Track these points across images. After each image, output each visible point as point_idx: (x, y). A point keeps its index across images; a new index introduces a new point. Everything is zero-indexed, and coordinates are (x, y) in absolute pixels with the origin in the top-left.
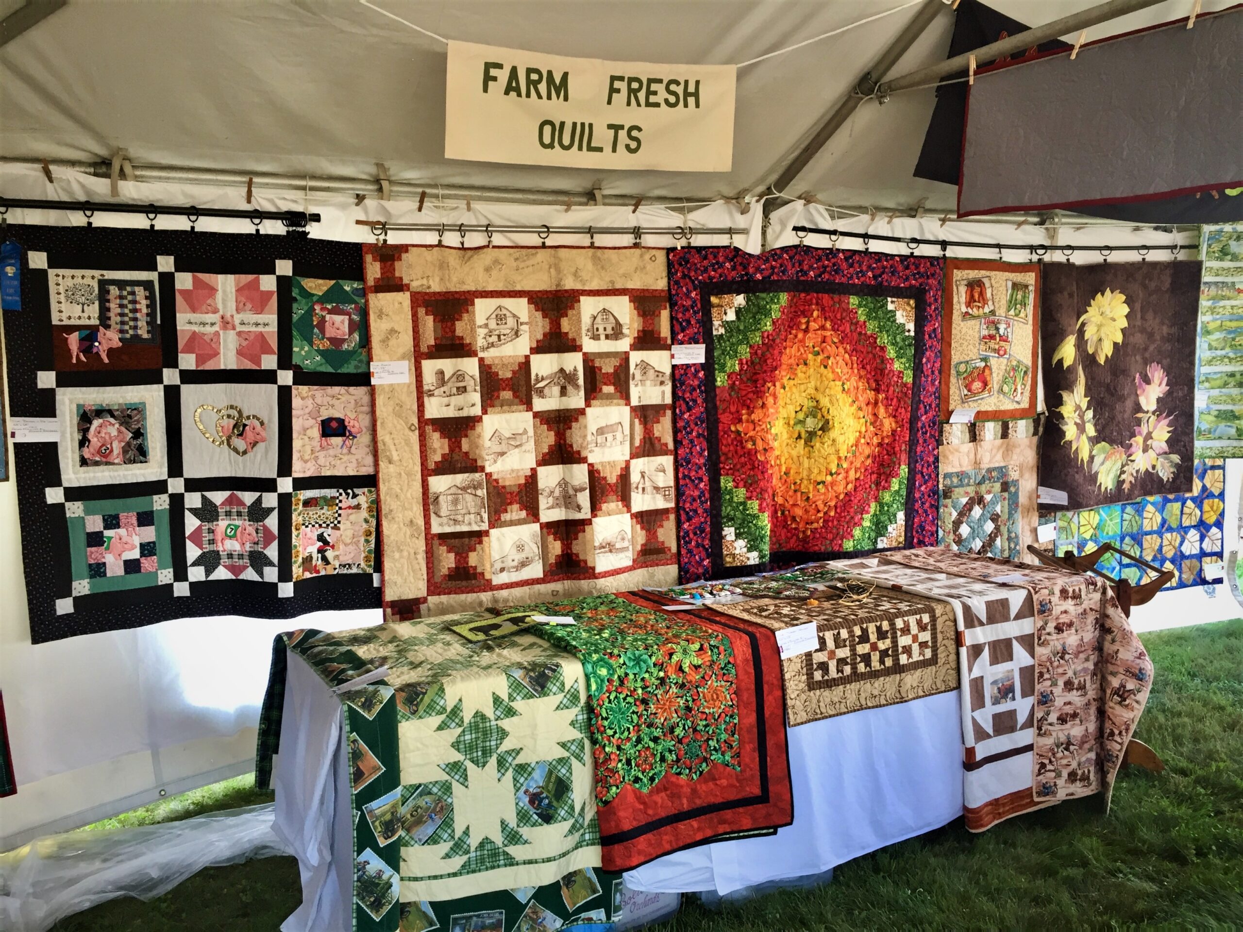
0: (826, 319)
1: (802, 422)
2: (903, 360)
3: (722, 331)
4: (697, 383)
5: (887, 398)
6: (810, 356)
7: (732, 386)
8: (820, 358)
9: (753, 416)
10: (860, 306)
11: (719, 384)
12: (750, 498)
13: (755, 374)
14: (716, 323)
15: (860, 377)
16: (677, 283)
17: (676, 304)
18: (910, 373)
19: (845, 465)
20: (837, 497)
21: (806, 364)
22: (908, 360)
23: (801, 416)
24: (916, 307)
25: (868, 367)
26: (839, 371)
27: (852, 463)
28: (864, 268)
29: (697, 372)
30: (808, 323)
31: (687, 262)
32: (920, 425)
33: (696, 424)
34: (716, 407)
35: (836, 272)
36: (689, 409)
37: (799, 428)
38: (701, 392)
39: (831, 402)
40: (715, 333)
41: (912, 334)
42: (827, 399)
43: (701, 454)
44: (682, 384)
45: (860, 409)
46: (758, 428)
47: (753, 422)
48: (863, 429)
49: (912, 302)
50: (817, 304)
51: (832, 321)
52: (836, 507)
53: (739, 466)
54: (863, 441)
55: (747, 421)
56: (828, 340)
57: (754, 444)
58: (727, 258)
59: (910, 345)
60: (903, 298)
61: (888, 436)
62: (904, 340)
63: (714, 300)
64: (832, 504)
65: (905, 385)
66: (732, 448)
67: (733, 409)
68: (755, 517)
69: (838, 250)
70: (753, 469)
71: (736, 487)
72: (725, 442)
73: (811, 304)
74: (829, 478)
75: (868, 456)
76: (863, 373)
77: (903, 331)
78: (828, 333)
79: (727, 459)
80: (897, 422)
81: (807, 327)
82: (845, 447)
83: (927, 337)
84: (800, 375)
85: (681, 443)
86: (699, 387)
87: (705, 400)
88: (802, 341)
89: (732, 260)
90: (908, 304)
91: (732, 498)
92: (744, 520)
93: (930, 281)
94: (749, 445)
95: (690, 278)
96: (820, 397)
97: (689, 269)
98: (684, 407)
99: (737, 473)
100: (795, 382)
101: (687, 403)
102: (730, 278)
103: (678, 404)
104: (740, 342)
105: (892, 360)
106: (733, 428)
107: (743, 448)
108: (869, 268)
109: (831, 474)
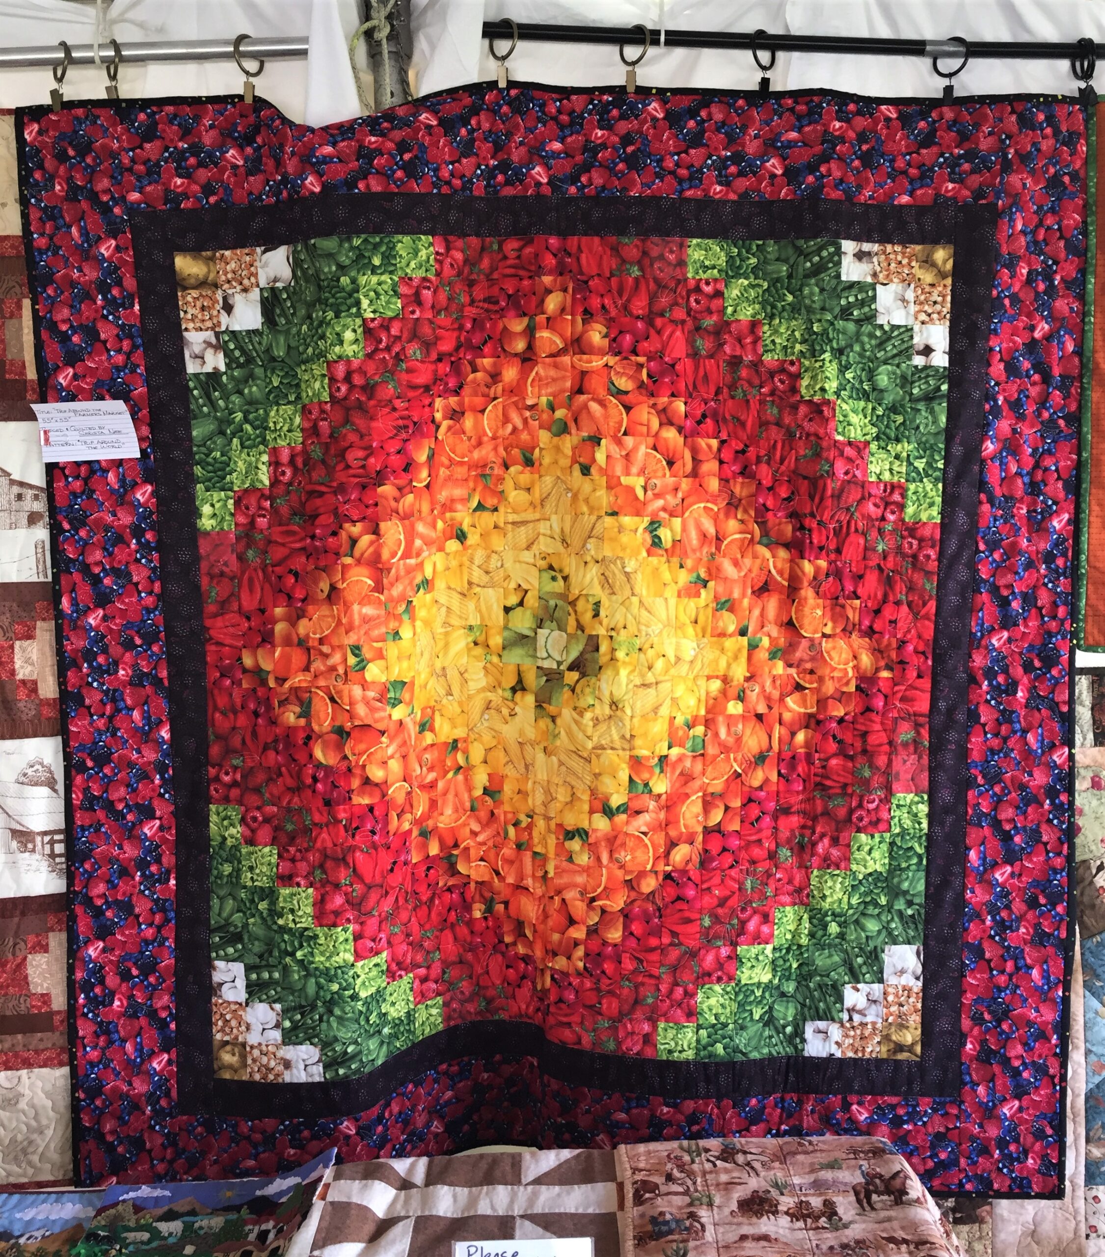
0: (588, 315)
1: (523, 640)
2: (905, 448)
3: (216, 361)
4: (126, 519)
5: (836, 573)
6: (544, 436)
7: (247, 532)
8: (568, 443)
9: (303, 627)
10: (733, 270)
11: (206, 523)
12: (287, 879)
13: (311, 494)
14: (195, 339)
15: (733, 505)
16: (51, 214)
17: (48, 279)
18: (933, 491)
19: (661, 786)
20: (630, 885)
21: (529, 462)
22: (926, 448)
23: (522, 622)
24: (957, 273)
25: (765, 473)
26: (637, 483)
27: (687, 778)
28: (751, 147)
29: (128, 487)
30: (530, 332)
31: (84, 149)
32: (979, 660)
33: (129, 645)
34: (196, 594)
35: (632, 162)
36: (103, 600)
37: (516, 657)
38: (144, 547)
39: (606, 581)
40: (192, 367)
41: (940, 359)
42: (593, 572)
43: (146, 736)
44: (79, 522)
45: (726, 605)
46: (318, 665)
47: (303, 644)
48: (739, 672)
49: (942, 255)
50: (561, 271)
51: (610, 323)
52: (626, 914)
53: (260, 777)
54: (734, 708)
55: (287, 642)
56: (596, 384)
57: (306, 713)
58: (227, 136)
59: (929, 398)
60: (904, 242)
61: (841, 697)
62: (905, 381)
63: (184, 264)
64: (617, 903)
65: (913, 529)
66: (242, 720)
67: (249, 602)
68: (304, 937)
69: (644, 92)
70: (297, 790)
71: (251, 841)
72: (221, 701)
73: (540, 271)
74: (601, 823)
75: (761, 758)
76: (739, 488)
77: (906, 352)
78: (597, 363)
79: (229, 751)
80: (878, 651)
81: (530, 347)
82: (659, 728)
83: (998, 368)
84: (513, 495)
85: (79, 699)
86: (138, 532)
87: (162, 574)
88: (516, 391)
89: (249, 139)
90: (928, 262)
91: (237, 872)
92: (270, 945)
93: (1015, 179)
94: (291, 717)
95: (93, 197)
96: (570, 565)
97: (92, 174)
98: (85, 592)
99: (253, 800)
100: (500, 518)
101: (96, 580)
102: (240, 197)
103: (64, 580)
104: (276, 397)
105: (861, 448)
106: (248, 661)
107: (273, 722)
108: (771, 145)
109: (608, 812)
